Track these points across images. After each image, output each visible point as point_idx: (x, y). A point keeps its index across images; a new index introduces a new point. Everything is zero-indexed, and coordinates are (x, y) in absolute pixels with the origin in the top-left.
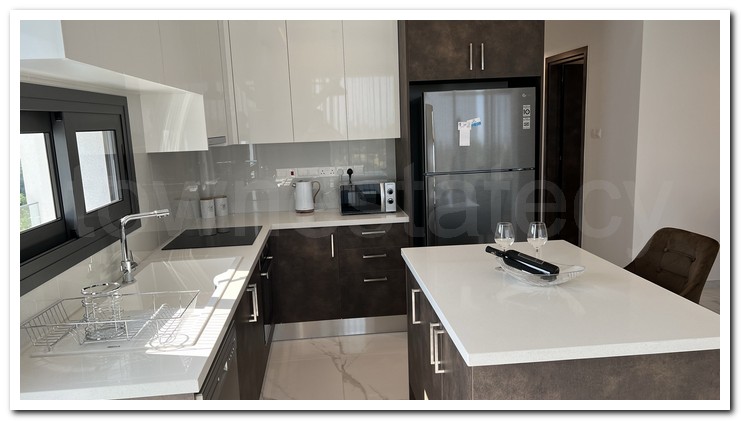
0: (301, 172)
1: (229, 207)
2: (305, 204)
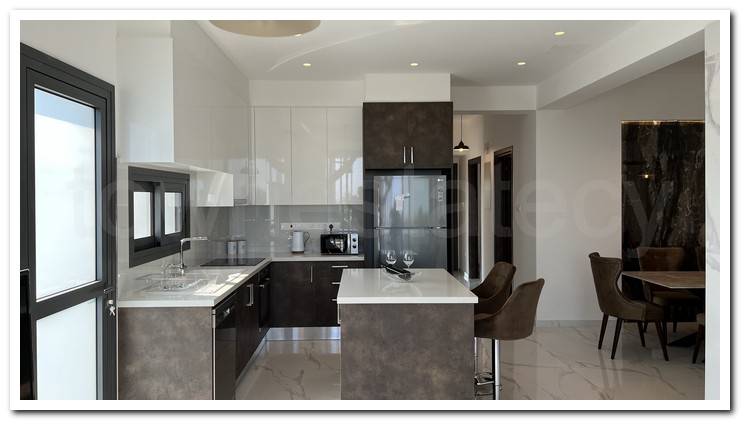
0: (297, 225)
2: (298, 247)
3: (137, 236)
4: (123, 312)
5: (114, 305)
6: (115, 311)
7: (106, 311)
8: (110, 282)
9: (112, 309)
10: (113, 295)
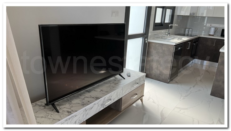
0: (213, 25)
1: (192, 31)
2: (212, 33)
3: (156, 22)
4: (149, 43)
5: (147, 40)
6: (147, 42)
7: (145, 42)
8: (147, 34)
9: (146, 41)
10: (147, 37)
